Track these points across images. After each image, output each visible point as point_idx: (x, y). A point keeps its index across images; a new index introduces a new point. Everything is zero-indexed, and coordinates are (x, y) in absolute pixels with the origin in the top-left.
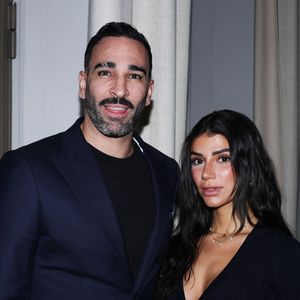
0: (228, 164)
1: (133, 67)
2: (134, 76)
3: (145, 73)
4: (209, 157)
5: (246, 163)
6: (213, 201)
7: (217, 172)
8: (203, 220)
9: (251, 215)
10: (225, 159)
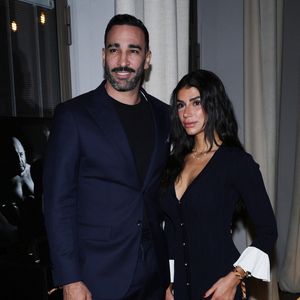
0: (200, 106)
1: (131, 46)
2: (133, 51)
3: (140, 49)
4: (188, 103)
5: (212, 104)
6: (192, 131)
7: (193, 112)
8: (188, 144)
9: (217, 139)
10: (197, 103)
